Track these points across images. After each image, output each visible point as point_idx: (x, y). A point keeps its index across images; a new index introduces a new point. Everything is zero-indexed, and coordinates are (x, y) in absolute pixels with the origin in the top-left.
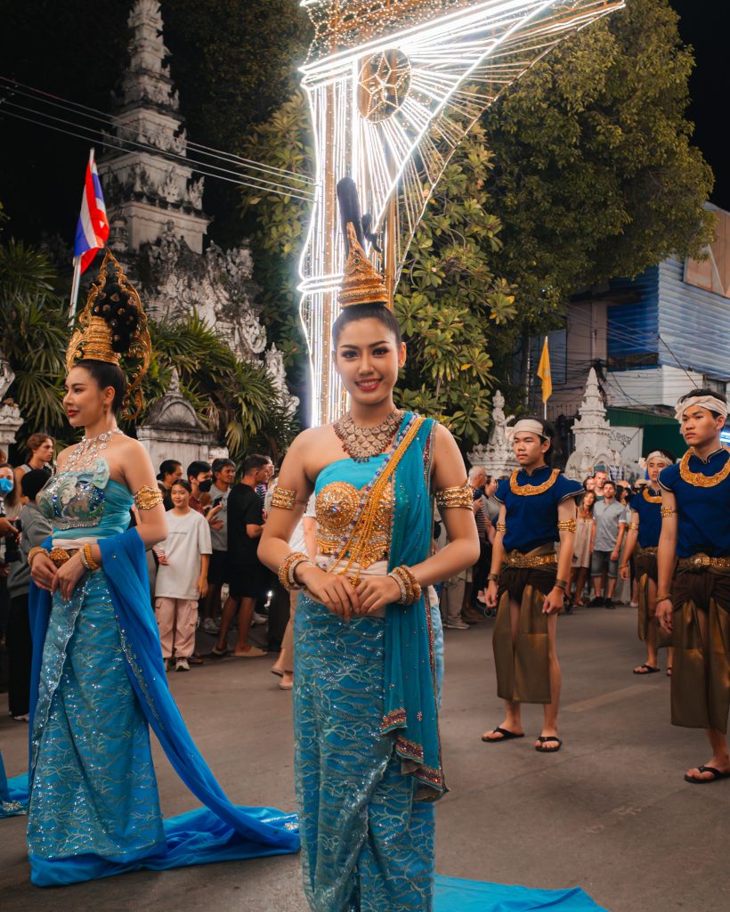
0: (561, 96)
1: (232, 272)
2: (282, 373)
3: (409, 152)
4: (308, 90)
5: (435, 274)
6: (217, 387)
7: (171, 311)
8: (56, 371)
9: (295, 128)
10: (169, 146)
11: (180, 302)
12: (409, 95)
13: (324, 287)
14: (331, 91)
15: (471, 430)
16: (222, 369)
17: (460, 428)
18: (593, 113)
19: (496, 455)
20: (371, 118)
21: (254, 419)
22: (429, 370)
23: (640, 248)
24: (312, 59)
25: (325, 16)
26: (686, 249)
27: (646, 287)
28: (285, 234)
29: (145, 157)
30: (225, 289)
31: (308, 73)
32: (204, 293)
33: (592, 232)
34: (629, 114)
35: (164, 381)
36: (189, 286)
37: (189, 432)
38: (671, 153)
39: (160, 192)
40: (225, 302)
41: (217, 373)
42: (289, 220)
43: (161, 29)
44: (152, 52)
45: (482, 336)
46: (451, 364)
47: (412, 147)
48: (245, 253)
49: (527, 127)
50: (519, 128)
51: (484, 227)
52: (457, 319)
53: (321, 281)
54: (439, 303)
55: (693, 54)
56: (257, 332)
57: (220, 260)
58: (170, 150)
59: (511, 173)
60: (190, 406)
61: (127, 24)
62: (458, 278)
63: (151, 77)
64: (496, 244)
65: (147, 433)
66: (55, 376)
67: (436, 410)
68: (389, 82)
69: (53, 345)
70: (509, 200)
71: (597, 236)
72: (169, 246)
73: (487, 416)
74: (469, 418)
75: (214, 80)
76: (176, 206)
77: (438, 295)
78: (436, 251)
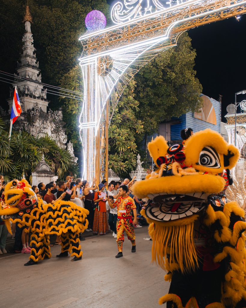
0: (157, 64)
1: (56, 119)
2: (73, 150)
3: (113, 87)
4: (81, 66)
5: (119, 119)
6: (54, 157)
7: (37, 131)
8: (6, 154)
9: (77, 76)
10: (36, 79)
11: (40, 128)
12: (113, 69)
13: (87, 126)
14: (89, 67)
15: (131, 167)
16: (56, 151)
17: (127, 166)
18: (166, 68)
19: (138, 174)
20: (101, 75)
21: (66, 166)
22: (118, 148)
23: (180, 108)
24: (82, 57)
25: (87, 43)
26: (194, 109)
27: (182, 119)
28: (73, 108)
29: (28, 83)
30: (54, 124)
31: (81, 61)
32: (48, 125)
33: (166, 104)
34: (177, 69)
35: (39, 157)
36: (43, 123)
37: (47, 173)
38: (189, 80)
39: (33, 93)
40: (54, 128)
41: (54, 153)
42: (75, 103)
43: (33, 42)
44: (30, 49)
45: (134, 138)
46: (124, 146)
47: (114, 85)
48: (60, 112)
49: (146, 73)
50: (144, 74)
51: (134, 105)
52: (126, 133)
53: (86, 124)
54: (120, 127)
55: (196, 52)
56: (64, 137)
57: (53, 115)
58: (36, 80)
59: (142, 87)
60: (48, 165)
61: (22, 40)
62: (126, 120)
63: (30, 57)
64: (138, 109)
65: (35, 174)
66: (5, 156)
67: (120, 161)
68: (106, 65)
69: (4, 147)
70: (141, 95)
71: (167, 105)
72: (37, 111)
73: (135, 162)
74: (130, 163)
75: (49, 58)
76: (38, 98)
77: (120, 126)
78: (119, 112)
